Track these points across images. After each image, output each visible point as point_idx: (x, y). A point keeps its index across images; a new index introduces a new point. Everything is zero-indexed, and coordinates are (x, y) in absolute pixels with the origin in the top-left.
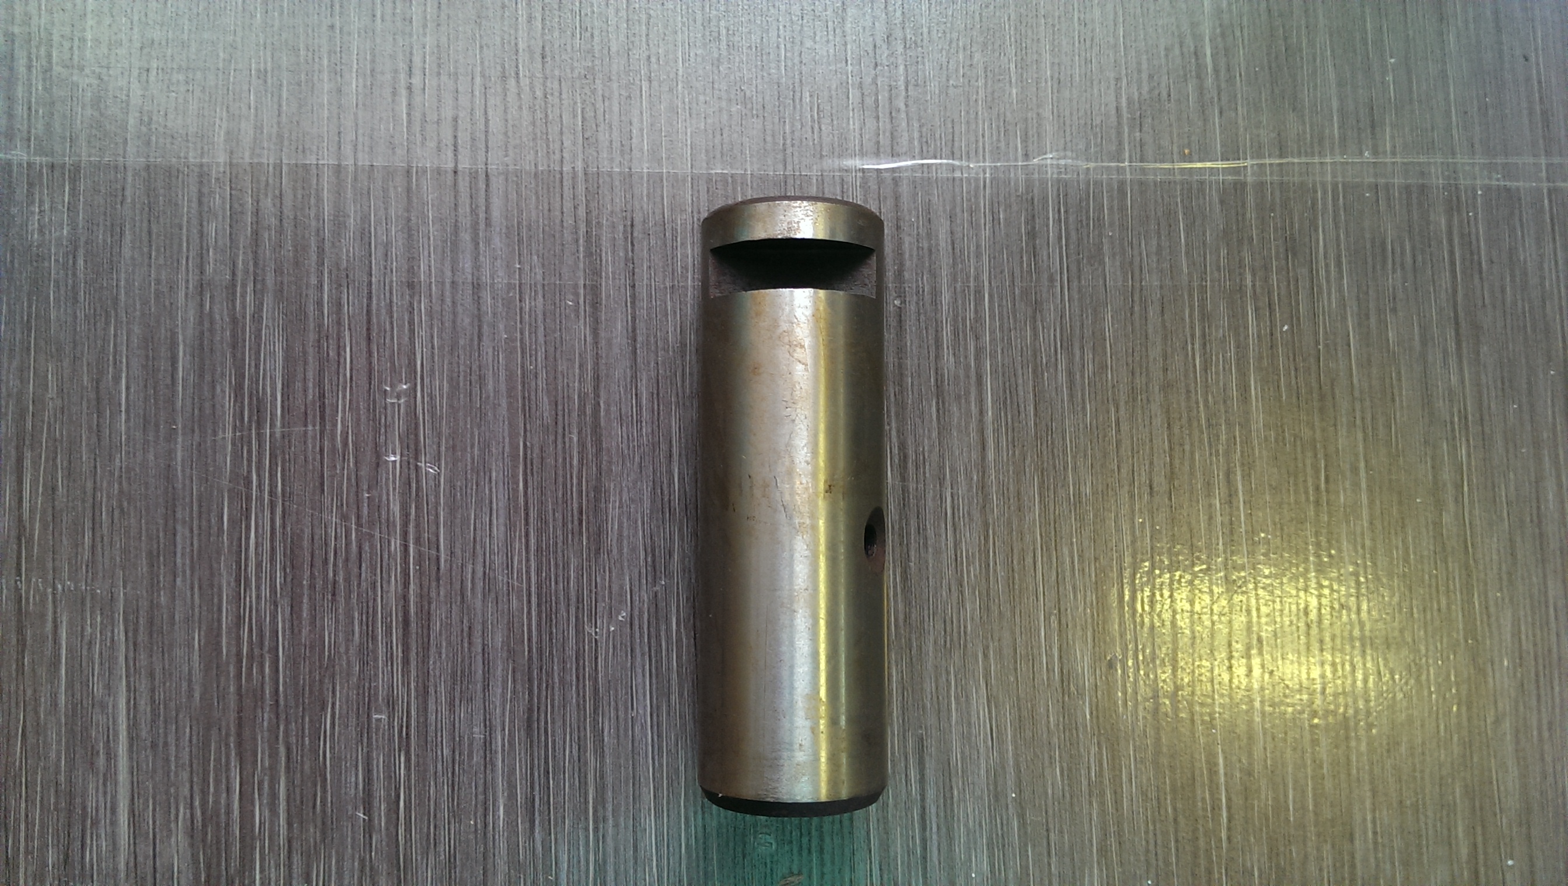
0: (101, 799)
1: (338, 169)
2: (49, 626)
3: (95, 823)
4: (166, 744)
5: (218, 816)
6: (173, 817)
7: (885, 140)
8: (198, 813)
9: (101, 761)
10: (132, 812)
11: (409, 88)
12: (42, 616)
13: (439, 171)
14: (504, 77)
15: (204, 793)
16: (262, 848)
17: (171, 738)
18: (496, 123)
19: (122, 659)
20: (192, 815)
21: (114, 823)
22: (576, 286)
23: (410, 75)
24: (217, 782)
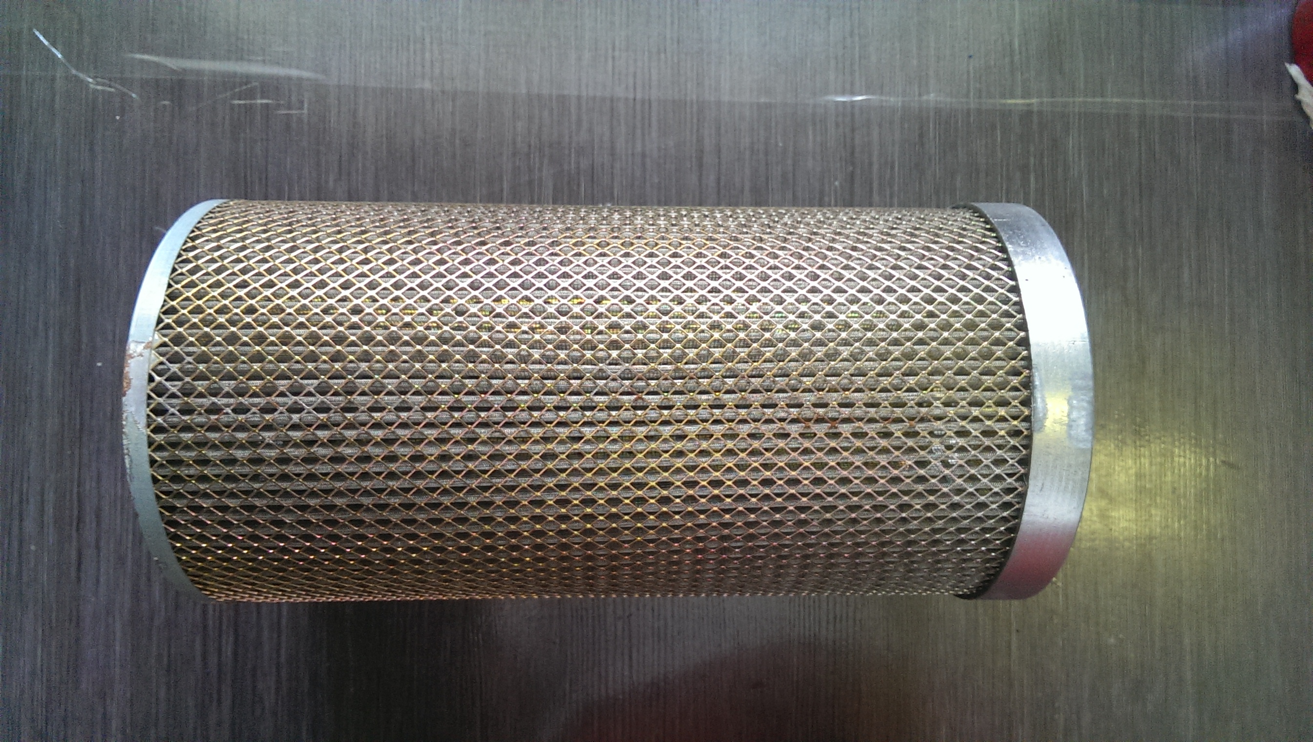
1: (579, 98)
7: (848, 86)
11: (613, 58)
13: (627, 99)
14: (659, 53)
18: (655, 77)
22: (691, 157)
23: (614, 49)
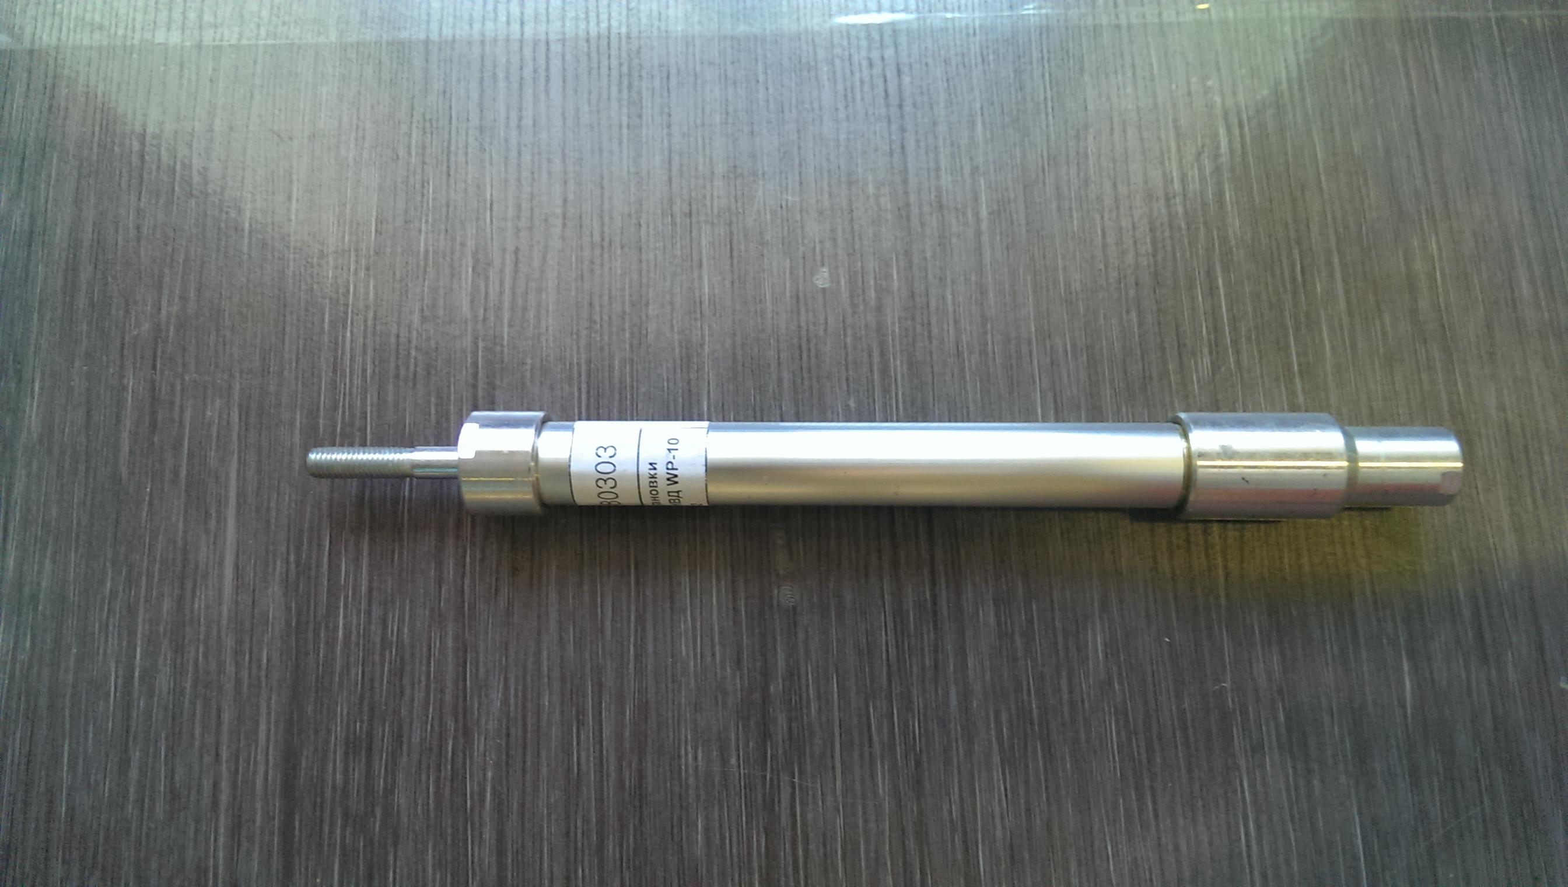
0: (211, 556)
2: (177, 409)
3: (205, 576)
4: (268, 509)
5: (310, 569)
6: (270, 570)
8: (293, 566)
9: (213, 524)
10: (237, 567)
12: (172, 403)
15: (298, 549)
16: (346, 597)
17: (273, 505)
19: (235, 437)
20: (287, 570)
21: (221, 576)
24: (310, 543)
